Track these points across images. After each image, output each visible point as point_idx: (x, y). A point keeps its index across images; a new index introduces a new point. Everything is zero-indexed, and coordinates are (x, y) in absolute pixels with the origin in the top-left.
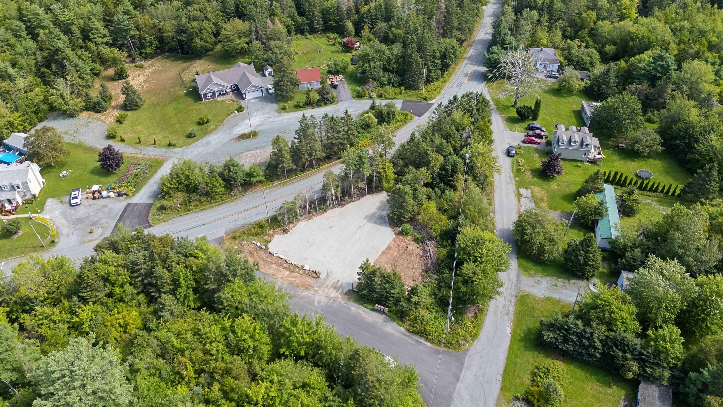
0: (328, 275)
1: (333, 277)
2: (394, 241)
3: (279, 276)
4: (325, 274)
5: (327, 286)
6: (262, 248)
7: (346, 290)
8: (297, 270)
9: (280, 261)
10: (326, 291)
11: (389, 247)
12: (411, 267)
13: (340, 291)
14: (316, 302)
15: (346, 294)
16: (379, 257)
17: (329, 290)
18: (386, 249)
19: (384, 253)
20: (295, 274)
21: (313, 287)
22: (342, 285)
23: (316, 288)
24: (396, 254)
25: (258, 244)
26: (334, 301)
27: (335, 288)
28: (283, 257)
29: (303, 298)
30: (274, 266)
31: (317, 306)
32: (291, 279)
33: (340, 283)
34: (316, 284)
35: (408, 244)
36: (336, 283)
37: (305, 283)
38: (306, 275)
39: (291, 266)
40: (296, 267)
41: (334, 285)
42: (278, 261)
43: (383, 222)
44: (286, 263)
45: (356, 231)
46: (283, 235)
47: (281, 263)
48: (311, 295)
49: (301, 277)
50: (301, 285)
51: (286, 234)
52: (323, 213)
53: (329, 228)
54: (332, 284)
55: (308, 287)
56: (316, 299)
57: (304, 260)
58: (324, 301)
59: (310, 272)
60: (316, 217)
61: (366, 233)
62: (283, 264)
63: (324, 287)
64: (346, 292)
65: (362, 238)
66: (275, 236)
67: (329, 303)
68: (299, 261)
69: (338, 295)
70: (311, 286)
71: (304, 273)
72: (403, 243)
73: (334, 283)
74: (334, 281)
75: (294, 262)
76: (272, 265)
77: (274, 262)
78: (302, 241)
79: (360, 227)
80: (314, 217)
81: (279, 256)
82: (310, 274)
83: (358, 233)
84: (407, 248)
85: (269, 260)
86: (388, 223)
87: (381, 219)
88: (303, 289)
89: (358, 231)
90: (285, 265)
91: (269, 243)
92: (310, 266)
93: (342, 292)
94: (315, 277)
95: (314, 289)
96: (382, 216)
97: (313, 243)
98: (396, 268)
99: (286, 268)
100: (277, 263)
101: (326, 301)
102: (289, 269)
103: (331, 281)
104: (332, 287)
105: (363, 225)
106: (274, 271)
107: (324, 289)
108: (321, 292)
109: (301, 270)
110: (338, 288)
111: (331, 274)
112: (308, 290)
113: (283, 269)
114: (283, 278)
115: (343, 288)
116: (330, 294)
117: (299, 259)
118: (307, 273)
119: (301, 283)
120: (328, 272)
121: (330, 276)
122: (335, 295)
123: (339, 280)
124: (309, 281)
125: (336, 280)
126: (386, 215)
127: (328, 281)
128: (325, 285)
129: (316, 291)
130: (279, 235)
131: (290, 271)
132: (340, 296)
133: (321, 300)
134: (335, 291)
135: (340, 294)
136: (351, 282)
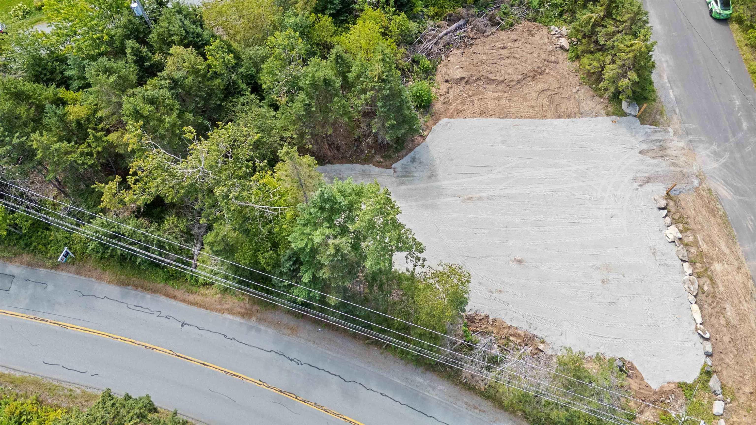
0: (648, 180)
1: (644, 168)
2: (458, 113)
3: (740, 278)
4: (649, 187)
5: (673, 164)
7: (648, 128)
10: (683, 159)
11: (483, 114)
12: (504, 52)
13: (659, 136)
14: (723, 160)
15: (654, 123)
16: (521, 117)
17: (676, 158)
18: (491, 116)
19: (504, 115)
20: (704, 246)
21: (696, 189)
22: (646, 141)
23: (696, 182)
24: (490, 95)
26: (688, 134)
27: (663, 148)
29: (737, 191)
30: (730, 312)
31: (727, 155)
32: (723, 246)
33: (645, 147)
34: (687, 188)
35: (448, 85)
36: (650, 154)
37: (704, 211)
38: (687, 223)
39: (697, 269)
40: (690, 256)
41: (659, 155)
42: (711, 315)
43: (416, 164)
44: (701, 287)
45: (488, 198)
46: (636, 365)
47: (710, 300)
48: (718, 180)
49: (699, 230)
50: (715, 217)
51: (627, 359)
52: (487, 317)
53: (525, 265)
54: (660, 160)
55: (705, 199)
56: (715, 165)
57: (658, 253)
58: (706, 149)
59: (674, 219)
60: (514, 325)
61: (479, 178)
62: (708, 294)
63: (678, 169)
64: (651, 124)
65: (500, 176)
66: (655, 386)
67: (702, 138)
68: (669, 262)
69: (671, 134)
70: (699, 194)
71: (687, 230)
72: (451, 96)
73: (656, 158)
74: (653, 161)
75: (686, 269)
76: (733, 318)
77: (723, 322)
78: (614, 301)
79: (469, 201)
80: (519, 332)
81: (699, 320)
82: (677, 217)
83: (491, 193)
84: (462, 78)
85: (727, 339)
86: (412, 154)
87: (410, 173)
88: (719, 206)
89: (484, 195)
90: (706, 288)
91: (690, 381)
92: (660, 230)
93: (660, 131)
94: (675, 201)
95: (700, 183)
96: (398, 177)
97: (598, 268)
98: (529, 75)
99: (711, 279)
100: (717, 312)
101: (701, 146)
102: (706, 270)
103: (657, 166)
104: (666, 156)
105: (458, 198)
106: (740, 302)
107: (684, 167)
108: (694, 168)
109: (686, 240)
110: (658, 144)
111: (639, 174)
112: (711, 194)
113: (718, 282)
114: (736, 264)
115: (650, 136)
116: (683, 148)
117: (668, 266)
118: (681, 223)
119: (713, 221)
120: (641, 185)
121: (646, 175)
122: (676, 139)
123: (641, 152)
124: (692, 208)
125: (645, 157)
126: (392, 170)
127: (660, 169)
128: (672, 168)
129: (701, 177)
130: (642, 379)
131: (710, 264)
132: (670, 130)
133: (708, 156)
134: (668, 144)
135: (666, 131)
136: (623, 131)
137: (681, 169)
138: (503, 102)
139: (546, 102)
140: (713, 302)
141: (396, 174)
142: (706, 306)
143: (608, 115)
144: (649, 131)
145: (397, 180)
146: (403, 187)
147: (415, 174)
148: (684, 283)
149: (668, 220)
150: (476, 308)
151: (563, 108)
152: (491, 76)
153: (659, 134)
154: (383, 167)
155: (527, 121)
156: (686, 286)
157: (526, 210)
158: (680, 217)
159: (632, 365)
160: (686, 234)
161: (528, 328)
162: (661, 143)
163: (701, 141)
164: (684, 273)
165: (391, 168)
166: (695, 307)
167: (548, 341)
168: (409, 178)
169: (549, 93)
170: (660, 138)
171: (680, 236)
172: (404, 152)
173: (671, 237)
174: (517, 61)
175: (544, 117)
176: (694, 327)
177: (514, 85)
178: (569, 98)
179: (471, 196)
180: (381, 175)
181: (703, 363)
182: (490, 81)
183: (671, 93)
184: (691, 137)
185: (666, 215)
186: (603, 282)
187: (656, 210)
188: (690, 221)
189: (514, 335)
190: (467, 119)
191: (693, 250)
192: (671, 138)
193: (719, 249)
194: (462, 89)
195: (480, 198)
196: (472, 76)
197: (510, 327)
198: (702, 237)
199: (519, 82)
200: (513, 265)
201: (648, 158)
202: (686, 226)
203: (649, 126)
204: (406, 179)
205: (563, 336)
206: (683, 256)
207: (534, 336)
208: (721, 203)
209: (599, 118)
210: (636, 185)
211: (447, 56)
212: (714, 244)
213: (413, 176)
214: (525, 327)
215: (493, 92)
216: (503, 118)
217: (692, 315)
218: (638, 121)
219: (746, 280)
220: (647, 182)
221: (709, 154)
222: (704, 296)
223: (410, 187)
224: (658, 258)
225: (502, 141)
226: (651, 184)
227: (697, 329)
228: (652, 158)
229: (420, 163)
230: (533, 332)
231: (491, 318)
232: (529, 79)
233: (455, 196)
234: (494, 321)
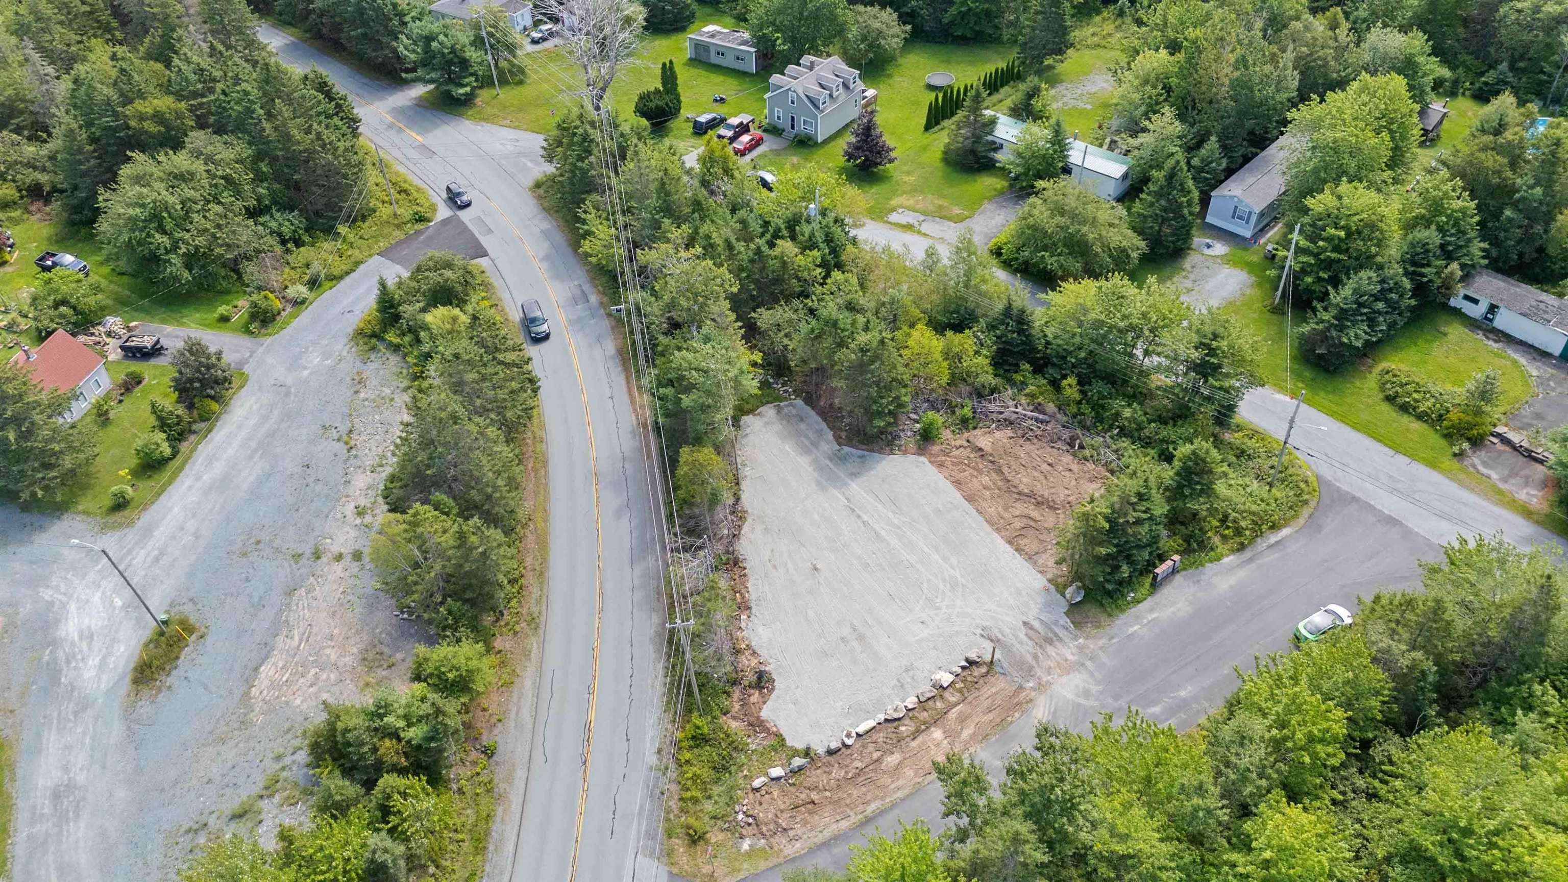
0: (994, 641)
1: (1007, 631)
2: (941, 466)
4: (988, 644)
5: (1035, 657)
6: (801, 768)
7: (1066, 621)
8: (939, 705)
9: (880, 737)
10: (1051, 663)
11: (957, 483)
12: (1045, 467)
13: (1062, 633)
14: (1083, 701)
15: (1078, 625)
16: (980, 512)
17: (1047, 657)
18: (960, 490)
19: (970, 499)
20: (953, 714)
21: (1021, 688)
22: (1044, 623)
23: (1030, 685)
24: (985, 479)
25: (777, 772)
26: (1091, 659)
27: (1049, 641)
28: (872, 723)
30: (892, 760)
31: (1095, 703)
32: (967, 732)
33: (1036, 624)
34: (1015, 679)
35: (965, 444)
36: (1031, 633)
37: (999, 702)
38: (969, 690)
39: (919, 713)
40: (930, 702)
41: (1036, 640)
42: (875, 742)
43: (858, 460)
44: (900, 723)
45: (864, 522)
46: (775, 693)
47: (892, 735)
48: (1051, 704)
49: (971, 704)
50: (1000, 715)
51: (776, 684)
52: (745, 569)
53: (814, 574)
54: (1030, 643)
55: (1016, 700)
56: (1070, 696)
57: (911, 673)
58: (1086, 682)
59: (963, 675)
60: (751, 590)
61: (880, 507)
62: (897, 732)
63: (1034, 663)
64: (1072, 621)
65: (896, 521)
66: (764, 714)
67: (1097, 674)
68: (906, 686)
69: (1076, 644)
70: (1016, 693)
71: (960, 691)
72: (956, 453)
73: (1031, 639)
74: (1022, 636)
75: (908, 700)
76: (886, 765)
77: (875, 755)
78: (829, 654)
79: (850, 510)
80: (747, 597)
81: (860, 730)
82: (969, 679)
83: (871, 522)
84: (980, 449)
85: (859, 763)
86: (866, 453)
87: (846, 460)
88: (1017, 715)
89: (865, 518)
90: (903, 728)
91: (789, 743)
92: (938, 665)
93: (1070, 632)
94: (988, 671)
95: (1033, 689)
96: (835, 454)
97: (855, 630)
98: (1038, 498)
99: (918, 730)
100: (883, 747)
101: (1085, 676)
102: (925, 723)
103: (1021, 643)
104: (1041, 647)
105: (846, 501)
106: (911, 766)
107: (1041, 667)
108: (1049, 678)
109: (946, 693)
110: (1051, 635)
111: (995, 630)
112: (1026, 703)
113: (920, 739)
115: (1056, 625)
116: (1066, 660)
117: (902, 686)
118: (964, 684)
119: (993, 715)
120: (982, 636)
121: (1000, 636)
122: (1073, 650)
123: (1025, 623)
124: (994, 690)
125: (1023, 628)
126: (838, 447)
127: (1018, 646)
128: (1029, 658)
129: (1041, 687)
130: (764, 703)
131: (935, 725)
132: (1081, 641)
133: (1077, 686)
134: (1058, 644)
135: (1076, 638)
136: (1040, 600)
137: (1036, 666)
138: (986, 492)
139: (1018, 524)
140: (891, 739)
141: (836, 452)
142: (881, 733)
143: (1050, 581)
144: (1062, 622)
145: (832, 455)
146: (827, 462)
147: (847, 463)
148: (893, 704)
149: (958, 670)
151: (1022, 542)
152: (1005, 470)
153: (1066, 633)
154: (837, 440)
155: (980, 519)
156: (890, 708)
157: (874, 554)
158: (971, 681)
159: (773, 689)
160: (954, 692)
161: (754, 600)
162: (1055, 638)
163: (1092, 674)
164: (903, 700)
165: (840, 447)
167: (751, 619)
168: (839, 461)
169: (1032, 523)
170: (1061, 636)
171: (946, 685)
172: (864, 447)
173: (938, 678)
174: (1044, 482)
175: (998, 530)
176: (849, 728)
177: (1013, 492)
178: (1042, 541)
179: (856, 510)
180: (828, 442)
181: (815, 747)
182: (1000, 472)
183: (1136, 628)
184: (1088, 663)
185: (962, 667)
186: (843, 639)
187: (961, 656)
188: (975, 692)
189: (742, 596)
190: (940, 474)
192: (1071, 645)
193: (962, 729)
194: (972, 456)
195: (859, 517)
196: (991, 455)
197: (747, 588)
198: (963, 709)
199: (1019, 493)
200: (808, 566)
201: (1023, 631)
202: (964, 690)
203: (1068, 620)
204: (837, 460)
205: (763, 626)
206: (923, 695)
207: (750, 608)
208: (1021, 715)
209: (1039, 576)
210: (979, 631)
211: (998, 428)
212: (963, 723)
213: (844, 464)
214: (754, 598)
215: (990, 480)
216: (966, 499)
217: (860, 722)
218: (1065, 607)
221: (1081, 686)
222: (892, 728)
223: (831, 466)
224: (904, 675)
225: (938, 509)
226: (991, 644)
227: (848, 731)
228: (1026, 635)
229: (862, 462)
230: (753, 605)
231: (746, 572)
232: (1033, 500)
233: (847, 499)
234: (745, 575)
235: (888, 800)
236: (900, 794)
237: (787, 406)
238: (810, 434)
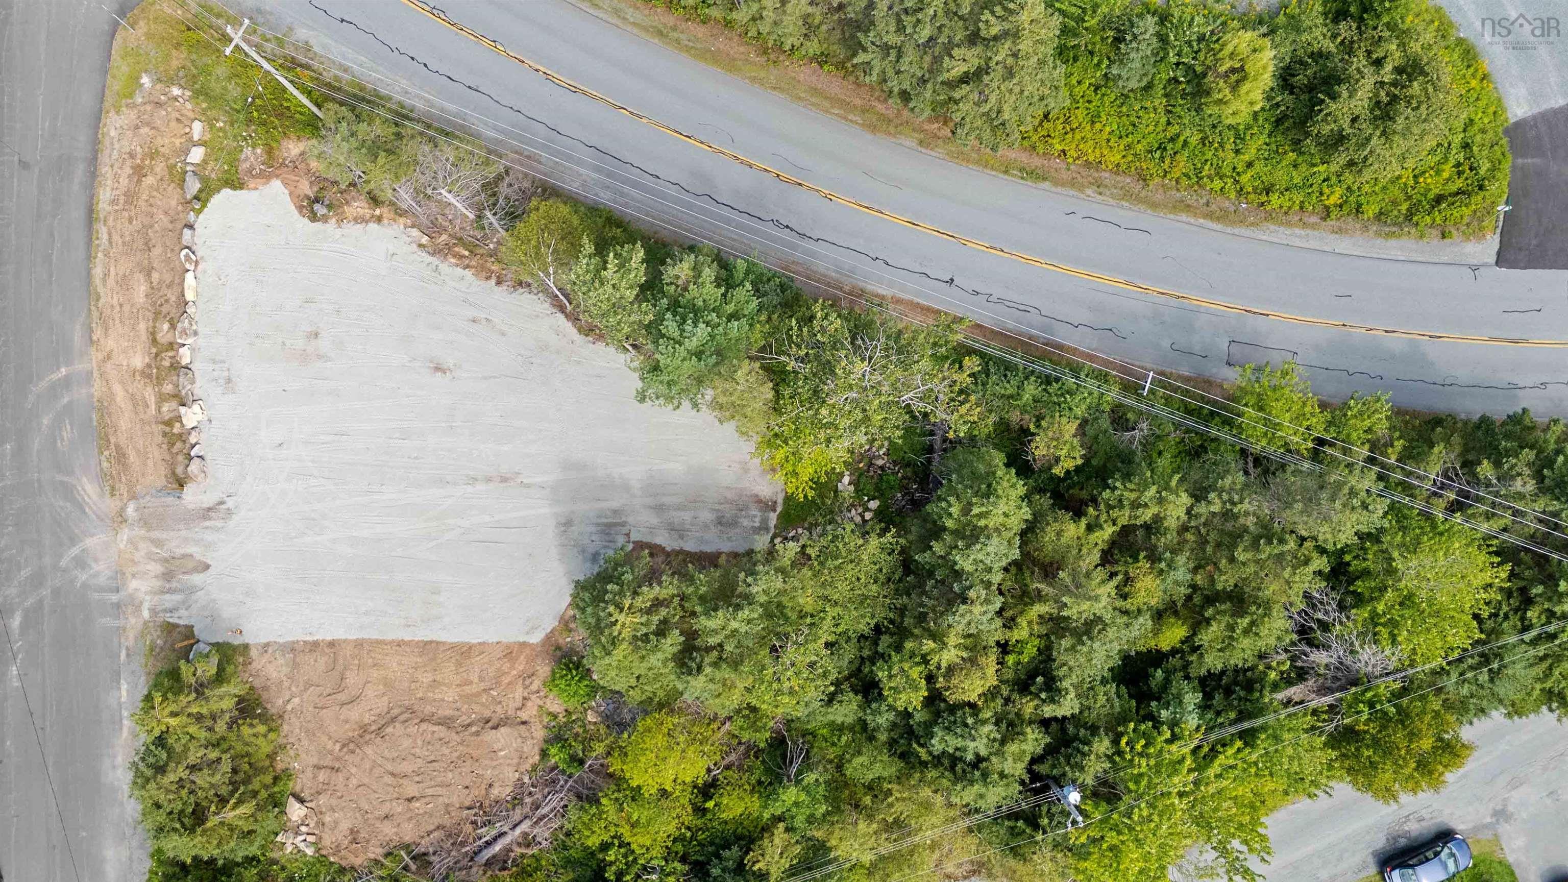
0: (207, 513)
1: (209, 537)
2: (510, 652)
3: (110, 344)
4: (208, 500)
6: (184, 183)
7: (182, 618)
9: (174, 295)
10: (138, 556)
11: (464, 652)
12: (412, 790)
13: (170, 600)
14: (75, 551)
15: (170, 628)
16: (400, 644)
17: (150, 557)
18: (453, 647)
19: (428, 648)
21: (133, 497)
22: (192, 590)
23: (130, 510)
24: (450, 695)
25: (196, 155)
26: (118, 606)
27: (168, 576)
29: (68, 492)
30: (140, 290)
31: (63, 563)
32: (120, 395)
33: (198, 579)
34: (148, 498)
35: (524, 715)
36: (191, 565)
37: (132, 457)
38: (165, 434)
39: (171, 357)
40: (175, 378)
41: (178, 562)
42: (168, 287)
43: (591, 549)
44: (173, 327)
45: (476, 480)
46: (295, 212)
47: (164, 309)
48: (94, 513)
49: (149, 424)
50: (117, 447)
51: (306, 220)
52: (499, 283)
53: (431, 362)
54: (179, 552)
55: (124, 479)
56: (89, 542)
57: (222, 381)
58: (96, 575)
59: (184, 442)
60: (459, 271)
61: (488, 519)
62: (165, 317)
63: (154, 534)
64: (176, 626)
65: (450, 522)
66: (276, 185)
67: (96, 596)
68: (212, 366)
69: (146, 606)
70: (132, 487)
71: (169, 423)
72: (519, 693)
73: (184, 556)
74: (192, 549)
75: (188, 353)
76: (139, 281)
77: (155, 276)
78: (306, 305)
79: (508, 475)
80: (453, 260)
81: (189, 276)
82: (179, 445)
83: (470, 489)
84: (495, 728)
85: (157, 251)
87: (602, 532)
88: (105, 464)
89: (481, 487)
90: (166, 326)
91: (226, 192)
92: (210, 421)
93: (165, 611)
94: (174, 473)
95: (123, 509)
96: (623, 524)
97: (320, 357)
98: (373, 736)
99: (154, 341)
100: (159, 290)
101: (102, 580)
102: (157, 355)
103: (186, 540)
104: (166, 560)
105: (525, 481)
106: (121, 306)
107: (143, 538)
108: (125, 537)
109: (174, 404)
110: (174, 585)
111: (219, 524)
112: (113, 489)
113: (144, 336)
114: (109, 366)
115: (184, 602)
116: (134, 576)
117: (214, 362)
118: (174, 434)
119: (123, 441)
120: (222, 503)
121: (207, 523)
122: (141, 595)
123: (207, 567)
124: (150, 463)
125: (202, 558)
126: (634, 537)
127: (184, 533)
128: (163, 535)
129: (120, 519)
130: (291, 194)
131: (149, 366)
132: (146, 614)
133: (96, 560)
134: (157, 583)
135: (153, 611)
136: (227, 612)
137: (147, 535)
138: (427, 678)
139: (352, 679)
140: (161, 305)
141: (625, 530)
142: (173, 299)
143: (246, 647)
144: (183, 612)
145: (624, 519)
146: (615, 505)
147: (593, 529)
148: (196, 333)
149: (193, 440)
150: (513, 295)
151: (322, 662)
152: (441, 731)
153: (168, 605)
155: (390, 637)
156: (194, 327)
157: (416, 458)
158: (173, 444)
159: (301, 212)
160: (171, 415)
161: (441, 266)
162: (167, 586)
163: (101, 590)
164: (193, 350)
165: (634, 542)
166: (189, 296)
167: (415, 246)
168: (605, 521)
169: (342, 697)
170: (167, 597)
171: (183, 410)
173: (196, 408)
174: (389, 767)
175: (359, 644)
176: (200, 267)
177: (402, 713)
178: (308, 685)
179: (504, 485)
180: (652, 529)
181: (201, 216)
182: (446, 722)
183: (124, 693)
184: (114, 598)
185: (193, 446)
186: (316, 335)
187: (208, 458)
188: (159, 439)
189: (463, 257)
190: (495, 640)
191: (168, 388)
192: (148, 598)
193: (127, 391)
194: (499, 709)
195: (489, 480)
196: (477, 734)
197: (467, 267)
198: (148, 411)
199: (393, 720)
200: (450, 362)
201: (198, 557)
202: (168, 429)
203: (181, 622)
204: (610, 520)
205: (391, 252)
206: (187, 374)
207: (433, 254)
208: (102, 469)
209: (264, 640)
210: (230, 503)
211: (520, 784)
212: (132, 397)
213: (598, 525)
214: (444, 267)
215: (443, 700)
216: (431, 642)
217: (198, 284)
218: (196, 633)
219: (102, 341)
220: (209, 509)
221: (93, 565)
222: (172, 315)
223: (604, 505)
224: (226, 374)
225: (439, 593)
226: (205, 506)
227: (197, 263)
228: (191, 556)
229: (583, 551)
230: (435, 260)
231: (493, 281)
232: (373, 728)
233: (528, 486)
234: (488, 278)
235: (100, 255)
236: (98, 272)
237: (765, 521)
238: (687, 516)
